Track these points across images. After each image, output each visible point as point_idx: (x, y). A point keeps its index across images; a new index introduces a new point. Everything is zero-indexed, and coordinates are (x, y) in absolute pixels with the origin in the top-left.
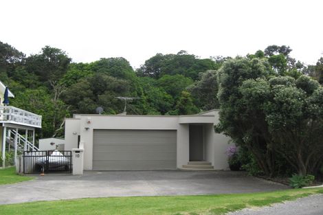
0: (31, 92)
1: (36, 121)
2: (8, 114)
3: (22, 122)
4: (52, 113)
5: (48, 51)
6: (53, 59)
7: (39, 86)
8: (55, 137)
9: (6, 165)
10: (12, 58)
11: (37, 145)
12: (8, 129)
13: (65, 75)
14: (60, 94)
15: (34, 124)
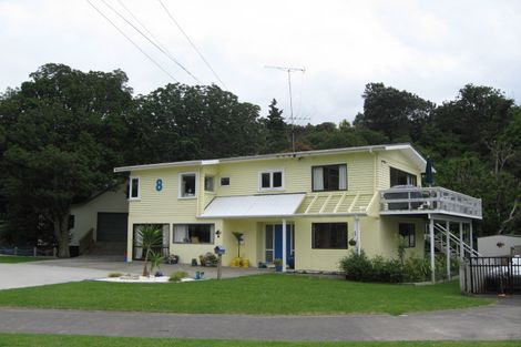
0: (457, 163)
1: (473, 208)
2: (434, 199)
3: (454, 210)
4: (495, 194)
5: (471, 93)
6: (480, 105)
7: (463, 151)
8: (502, 233)
9: (437, 279)
10: (416, 112)
11: (475, 248)
12: (435, 222)
13: (506, 130)
14: (504, 161)
15: (471, 213)
